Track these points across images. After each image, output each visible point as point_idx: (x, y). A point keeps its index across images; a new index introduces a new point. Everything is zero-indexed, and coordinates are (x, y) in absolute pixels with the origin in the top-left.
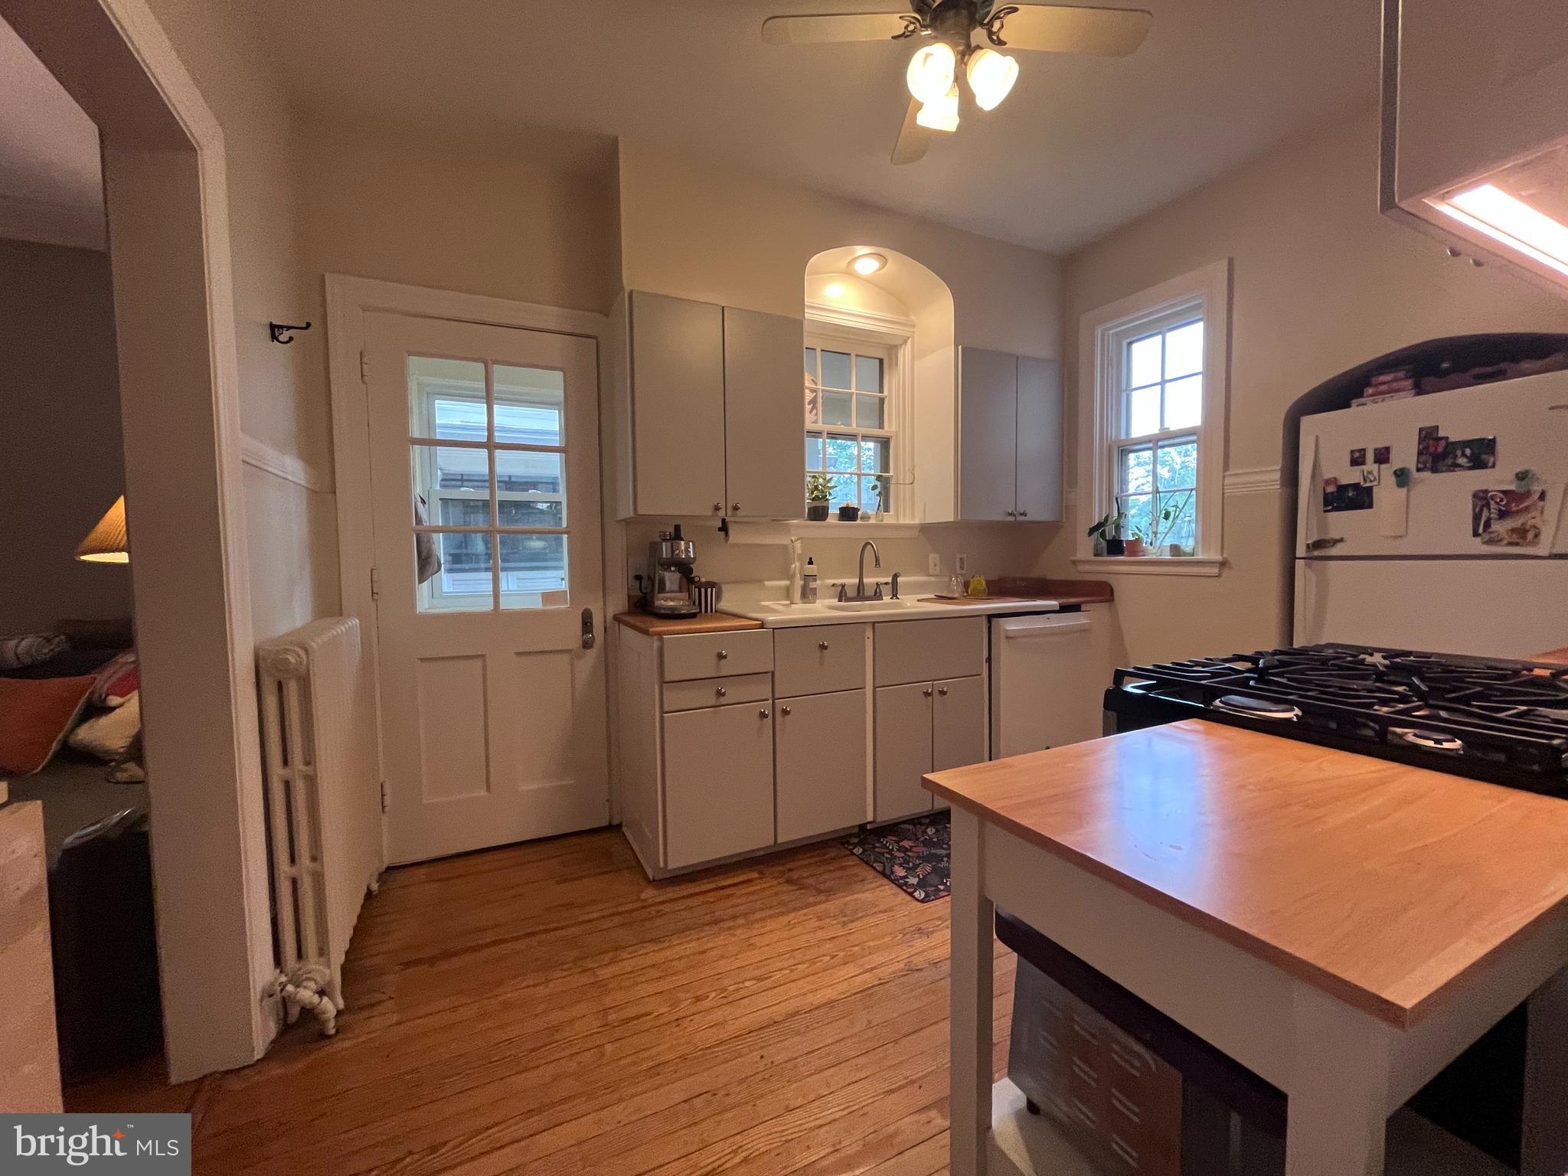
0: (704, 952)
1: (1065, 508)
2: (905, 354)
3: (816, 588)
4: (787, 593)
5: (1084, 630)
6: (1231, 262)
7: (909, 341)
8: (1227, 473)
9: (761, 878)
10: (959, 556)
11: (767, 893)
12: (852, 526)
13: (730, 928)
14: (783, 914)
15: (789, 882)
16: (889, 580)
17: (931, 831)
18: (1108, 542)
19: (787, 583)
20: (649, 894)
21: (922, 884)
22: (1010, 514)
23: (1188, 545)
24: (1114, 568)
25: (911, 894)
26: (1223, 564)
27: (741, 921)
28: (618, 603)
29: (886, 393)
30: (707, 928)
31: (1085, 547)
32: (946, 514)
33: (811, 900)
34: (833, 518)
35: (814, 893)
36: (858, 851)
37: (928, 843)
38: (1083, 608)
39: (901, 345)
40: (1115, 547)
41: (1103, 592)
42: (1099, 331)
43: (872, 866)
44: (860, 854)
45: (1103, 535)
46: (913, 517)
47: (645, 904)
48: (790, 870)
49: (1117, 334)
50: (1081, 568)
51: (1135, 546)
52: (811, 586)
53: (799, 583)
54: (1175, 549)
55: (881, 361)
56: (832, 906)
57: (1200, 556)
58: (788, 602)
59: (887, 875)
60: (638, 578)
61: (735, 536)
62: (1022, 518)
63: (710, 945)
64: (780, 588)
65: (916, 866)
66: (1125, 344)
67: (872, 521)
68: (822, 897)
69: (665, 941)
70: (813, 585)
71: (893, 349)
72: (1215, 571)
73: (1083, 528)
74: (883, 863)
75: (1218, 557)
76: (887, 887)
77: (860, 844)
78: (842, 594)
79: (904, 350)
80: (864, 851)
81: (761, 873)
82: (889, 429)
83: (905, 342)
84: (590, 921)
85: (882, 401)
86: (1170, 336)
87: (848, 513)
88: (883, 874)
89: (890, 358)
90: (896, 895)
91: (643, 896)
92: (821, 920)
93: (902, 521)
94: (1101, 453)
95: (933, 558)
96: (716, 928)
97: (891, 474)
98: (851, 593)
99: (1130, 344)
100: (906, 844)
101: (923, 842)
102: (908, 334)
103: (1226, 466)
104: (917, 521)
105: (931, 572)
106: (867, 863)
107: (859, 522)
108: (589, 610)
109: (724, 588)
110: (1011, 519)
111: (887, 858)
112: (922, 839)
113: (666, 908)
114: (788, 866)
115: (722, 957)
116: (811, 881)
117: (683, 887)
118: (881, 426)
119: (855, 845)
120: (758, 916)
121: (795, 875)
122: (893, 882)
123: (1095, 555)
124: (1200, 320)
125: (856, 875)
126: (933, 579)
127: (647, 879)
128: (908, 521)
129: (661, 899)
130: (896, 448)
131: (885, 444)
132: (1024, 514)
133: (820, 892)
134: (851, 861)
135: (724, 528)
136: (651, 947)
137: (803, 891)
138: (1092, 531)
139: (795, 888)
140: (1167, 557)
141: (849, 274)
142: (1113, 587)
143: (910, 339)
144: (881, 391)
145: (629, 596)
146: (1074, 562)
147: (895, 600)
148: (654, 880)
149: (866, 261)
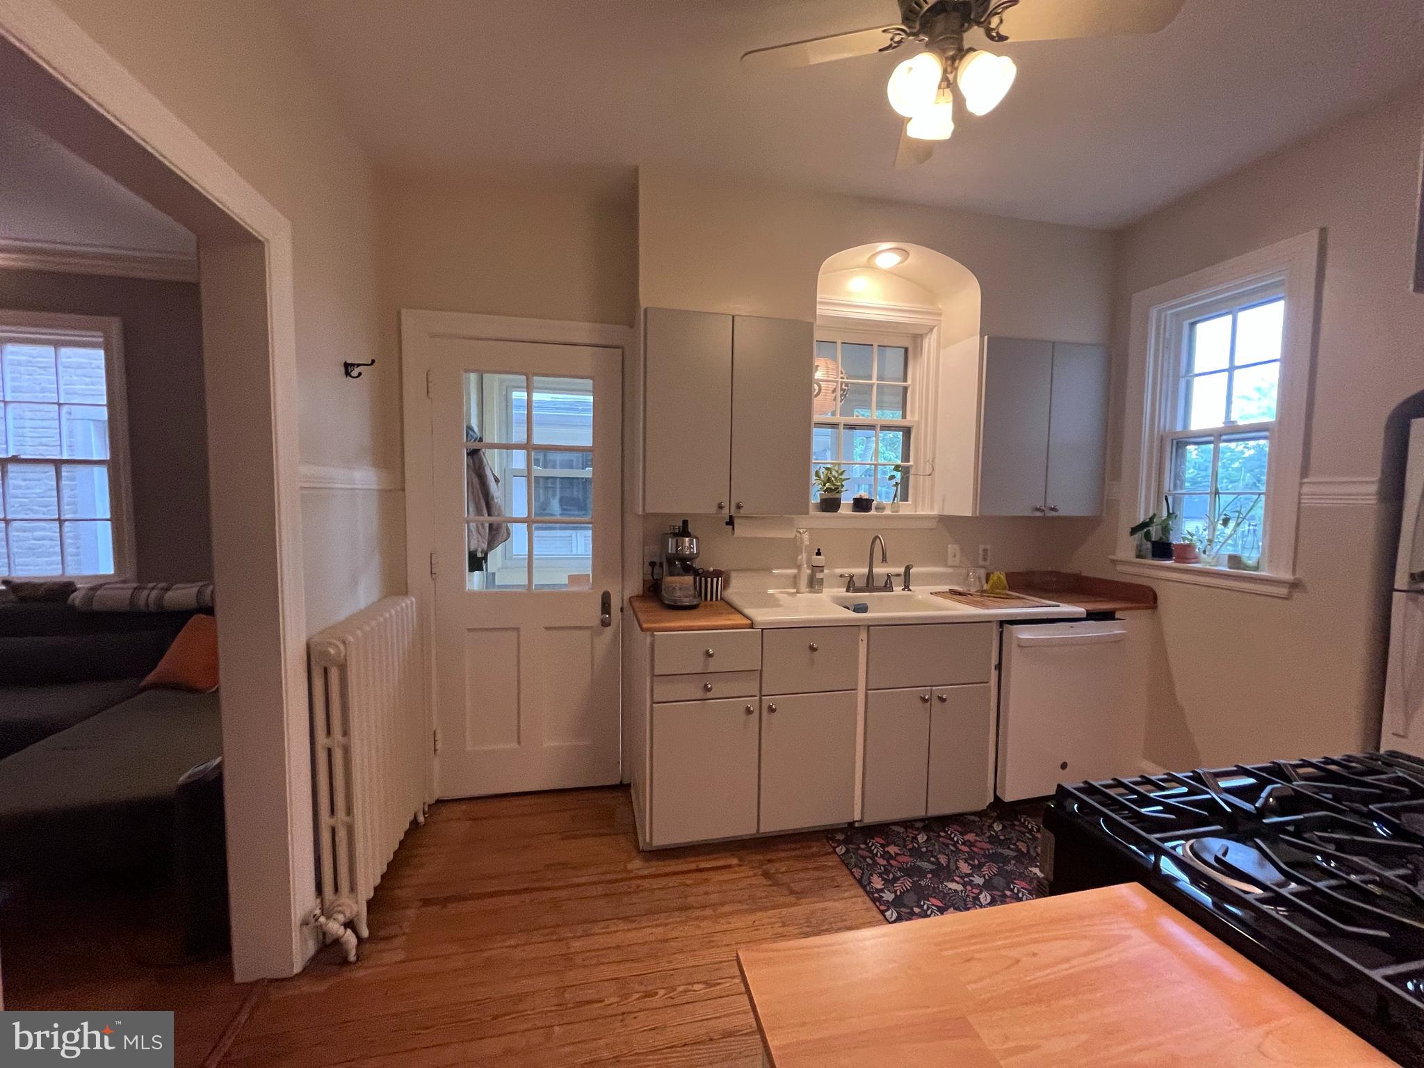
0: (667, 940)
1: (1105, 506)
2: (929, 343)
3: (822, 579)
4: (795, 581)
5: (1117, 641)
6: (1323, 232)
7: (935, 330)
8: (1305, 480)
9: (740, 866)
10: (982, 547)
11: (743, 884)
12: (863, 517)
13: (697, 918)
14: (752, 911)
15: (766, 874)
16: (901, 570)
17: (922, 838)
18: (1154, 543)
19: (794, 571)
20: (636, 864)
21: (897, 903)
22: (1037, 509)
23: (1250, 557)
24: (1160, 572)
25: (883, 912)
26: (1295, 585)
27: (708, 912)
28: (634, 586)
29: (909, 382)
30: (677, 913)
31: (1126, 548)
32: (965, 508)
33: (782, 900)
34: (845, 509)
35: (786, 892)
36: (841, 850)
37: (916, 853)
38: (1117, 616)
39: (926, 334)
40: (1163, 549)
41: (1145, 598)
42: (1154, 313)
43: (850, 870)
44: (842, 855)
45: (1147, 535)
46: (932, 508)
47: (632, 875)
48: (769, 861)
49: (1177, 314)
50: (1119, 568)
51: (1185, 553)
52: (817, 577)
53: (807, 571)
54: (1235, 561)
55: (906, 350)
56: (801, 910)
57: (1263, 573)
58: (795, 590)
59: (863, 884)
60: (652, 564)
61: (741, 530)
62: (1053, 514)
63: (674, 934)
64: (787, 576)
65: (896, 879)
66: (1186, 324)
67: (888, 512)
68: (792, 899)
69: (636, 921)
70: (819, 576)
71: (917, 338)
72: (1283, 591)
73: (1125, 525)
74: (863, 870)
75: (1288, 576)
76: (860, 900)
77: (845, 842)
78: (851, 585)
79: (930, 339)
80: (847, 851)
81: (740, 860)
82: (911, 419)
83: (932, 330)
84: (578, 885)
85: (905, 389)
86: (1243, 316)
87: (862, 505)
88: (860, 881)
89: (915, 348)
90: (867, 910)
91: (630, 866)
92: (784, 926)
93: (920, 512)
94: (1151, 447)
95: (952, 548)
96: (684, 915)
97: (911, 463)
98: (860, 583)
99: (1193, 324)
100: (892, 849)
101: (909, 850)
102: (932, 323)
103: (1305, 471)
104: (935, 512)
105: (950, 564)
106: (847, 865)
107: (873, 512)
108: (608, 592)
109: (733, 575)
110: (1038, 514)
111: (868, 864)
112: (911, 846)
113: (646, 883)
114: (769, 857)
115: (681, 951)
116: (785, 878)
117: (667, 862)
118: (904, 416)
119: (840, 843)
120: (727, 909)
121: (772, 868)
122: (868, 893)
123: (1138, 557)
124: (1279, 299)
125: (832, 879)
126: (950, 570)
127: (637, 846)
128: (926, 512)
129: (646, 872)
130: (917, 439)
131: (907, 432)
132: (1054, 509)
133: (792, 892)
134: (832, 861)
135: (731, 522)
136: (622, 926)
137: (775, 888)
138: (1134, 531)
139: (769, 883)
140: (1225, 569)
141: (870, 267)
142: (1157, 591)
143: (936, 328)
144: (905, 380)
145: (644, 581)
146: (1114, 562)
147: (906, 592)
148: (643, 851)
149: (887, 255)
